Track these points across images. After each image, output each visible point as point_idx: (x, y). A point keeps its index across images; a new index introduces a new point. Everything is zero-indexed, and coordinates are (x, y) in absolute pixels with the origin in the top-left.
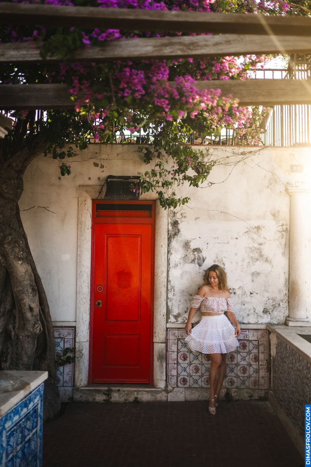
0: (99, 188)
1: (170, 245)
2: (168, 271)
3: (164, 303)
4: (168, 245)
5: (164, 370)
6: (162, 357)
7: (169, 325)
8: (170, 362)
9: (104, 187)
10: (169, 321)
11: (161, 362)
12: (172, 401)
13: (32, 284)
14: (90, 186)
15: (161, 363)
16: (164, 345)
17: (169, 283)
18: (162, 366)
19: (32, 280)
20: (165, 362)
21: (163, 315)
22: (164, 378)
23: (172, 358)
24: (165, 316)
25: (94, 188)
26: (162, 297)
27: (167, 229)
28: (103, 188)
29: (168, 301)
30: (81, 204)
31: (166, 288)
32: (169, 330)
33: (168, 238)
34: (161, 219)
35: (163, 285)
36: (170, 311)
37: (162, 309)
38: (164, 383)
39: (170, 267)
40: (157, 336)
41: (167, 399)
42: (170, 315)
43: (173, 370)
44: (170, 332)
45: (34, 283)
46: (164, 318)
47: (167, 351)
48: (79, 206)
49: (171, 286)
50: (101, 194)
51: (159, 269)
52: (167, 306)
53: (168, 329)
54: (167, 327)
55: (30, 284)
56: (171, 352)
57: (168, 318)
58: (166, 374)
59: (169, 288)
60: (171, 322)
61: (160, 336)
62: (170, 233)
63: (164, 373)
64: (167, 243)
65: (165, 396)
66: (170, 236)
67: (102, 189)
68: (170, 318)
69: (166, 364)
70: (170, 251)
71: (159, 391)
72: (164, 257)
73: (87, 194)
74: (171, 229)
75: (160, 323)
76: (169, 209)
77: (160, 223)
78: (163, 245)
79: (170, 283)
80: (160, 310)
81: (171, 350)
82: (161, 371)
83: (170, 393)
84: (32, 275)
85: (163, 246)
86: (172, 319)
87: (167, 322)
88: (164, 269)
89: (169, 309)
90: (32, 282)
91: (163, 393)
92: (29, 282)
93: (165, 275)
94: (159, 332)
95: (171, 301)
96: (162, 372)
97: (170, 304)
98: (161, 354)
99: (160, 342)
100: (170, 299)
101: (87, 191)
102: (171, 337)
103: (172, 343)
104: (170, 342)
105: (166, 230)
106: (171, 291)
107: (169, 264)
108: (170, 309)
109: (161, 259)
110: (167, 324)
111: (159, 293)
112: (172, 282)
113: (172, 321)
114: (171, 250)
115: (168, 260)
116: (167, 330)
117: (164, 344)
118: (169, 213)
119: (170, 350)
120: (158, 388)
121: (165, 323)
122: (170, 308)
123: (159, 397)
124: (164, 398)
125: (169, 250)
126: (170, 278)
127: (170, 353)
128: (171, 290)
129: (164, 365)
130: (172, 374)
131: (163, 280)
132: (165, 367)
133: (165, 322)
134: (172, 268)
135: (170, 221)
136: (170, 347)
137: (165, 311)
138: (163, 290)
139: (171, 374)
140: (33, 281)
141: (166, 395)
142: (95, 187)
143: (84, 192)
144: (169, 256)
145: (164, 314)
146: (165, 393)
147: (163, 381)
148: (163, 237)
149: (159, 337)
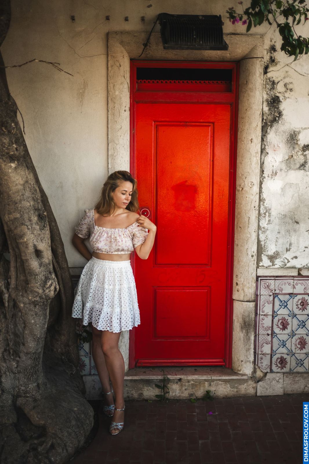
0: (143, 36)
1: (265, 139)
2: (261, 183)
3: (254, 236)
4: (263, 140)
5: (252, 346)
6: (249, 325)
7: (261, 272)
8: (262, 331)
9: (153, 34)
10: (260, 265)
11: (247, 333)
12: (263, 395)
13: (37, 206)
14: (127, 32)
15: (247, 335)
16: (252, 305)
17: (262, 203)
18: (249, 339)
19: (38, 199)
20: (253, 333)
21: (252, 256)
22: (252, 359)
23: (264, 325)
24: (255, 257)
25: (135, 36)
26: (250, 226)
27: (261, 110)
28: (152, 37)
29: (260, 232)
30: (112, 66)
31: (257, 212)
32: (261, 280)
33: (263, 127)
34: (252, 94)
35: (252, 206)
36: (262, 248)
37: (250, 246)
38: (252, 366)
39: (263, 175)
40: (240, 290)
41: (256, 393)
42: (263, 255)
43: (265, 344)
44: (262, 283)
45: (40, 206)
46: (253, 259)
47: (256, 314)
48: (110, 69)
49: (266, 208)
50: (148, 47)
51: (246, 181)
52: (259, 242)
53: (259, 278)
54: (258, 275)
55: (34, 206)
56: (263, 316)
57: (259, 260)
58: (255, 353)
59: (262, 211)
60: (263, 266)
61: (246, 290)
62: (265, 118)
63: (252, 351)
64: (260, 134)
65: (253, 388)
66: (266, 123)
67: (148, 39)
68: (262, 260)
69: (255, 336)
70: (265, 149)
71: (243, 380)
72: (255, 159)
73: (122, 48)
74: (267, 112)
75: (247, 268)
76: (265, 75)
77: (248, 100)
78: (254, 138)
79: (264, 203)
80: (246, 247)
81: (263, 312)
82: (247, 347)
83: (260, 383)
84: (36, 190)
85: (255, 140)
86: (266, 262)
87: (258, 267)
88: (255, 179)
89: (261, 245)
90: (38, 203)
91: (250, 382)
92: (32, 203)
93: (256, 189)
94: (245, 283)
95: (264, 232)
96: (249, 349)
97: (262, 237)
98: (247, 319)
99: (246, 300)
100: (263, 230)
101: (122, 43)
102: (263, 292)
103: (264, 301)
104: (262, 299)
105: (259, 113)
106: (265, 217)
107: (262, 172)
108: (263, 246)
109: (249, 162)
110: (258, 269)
111: (246, 219)
112: (266, 202)
113: (266, 265)
114: (267, 147)
115: (262, 164)
116: (257, 280)
117: (252, 303)
118: (265, 83)
119: (261, 313)
120: (243, 375)
121: (256, 269)
122: (263, 243)
123: (243, 389)
124: (251, 391)
125: (263, 148)
126: (264, 195)
127: (261, 317)
128: (265, 214)
129: (252, 338)
130: (264, 352)
131: (252, 197)
132: (253, 342)
133: (255, 266)
134: (267, 178)
135: (265, 96)
136: (261, 307)
137: (255, 248)
138: (254, 215)
139: (262, 352)
140: (39, 201)
141: (254, 385)
142: (135, 34)
143: (118, 45)
144: (263, 157)
145: (254, 254)
146: (252, 383)
147: (250, 363)
148: (254, 125)
149: (244, 292)
